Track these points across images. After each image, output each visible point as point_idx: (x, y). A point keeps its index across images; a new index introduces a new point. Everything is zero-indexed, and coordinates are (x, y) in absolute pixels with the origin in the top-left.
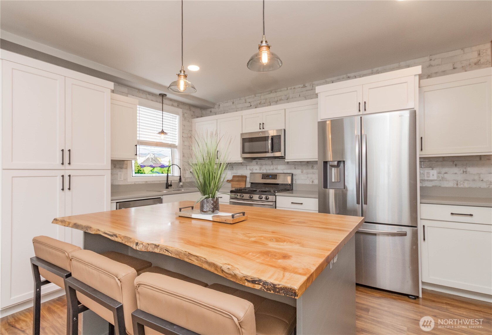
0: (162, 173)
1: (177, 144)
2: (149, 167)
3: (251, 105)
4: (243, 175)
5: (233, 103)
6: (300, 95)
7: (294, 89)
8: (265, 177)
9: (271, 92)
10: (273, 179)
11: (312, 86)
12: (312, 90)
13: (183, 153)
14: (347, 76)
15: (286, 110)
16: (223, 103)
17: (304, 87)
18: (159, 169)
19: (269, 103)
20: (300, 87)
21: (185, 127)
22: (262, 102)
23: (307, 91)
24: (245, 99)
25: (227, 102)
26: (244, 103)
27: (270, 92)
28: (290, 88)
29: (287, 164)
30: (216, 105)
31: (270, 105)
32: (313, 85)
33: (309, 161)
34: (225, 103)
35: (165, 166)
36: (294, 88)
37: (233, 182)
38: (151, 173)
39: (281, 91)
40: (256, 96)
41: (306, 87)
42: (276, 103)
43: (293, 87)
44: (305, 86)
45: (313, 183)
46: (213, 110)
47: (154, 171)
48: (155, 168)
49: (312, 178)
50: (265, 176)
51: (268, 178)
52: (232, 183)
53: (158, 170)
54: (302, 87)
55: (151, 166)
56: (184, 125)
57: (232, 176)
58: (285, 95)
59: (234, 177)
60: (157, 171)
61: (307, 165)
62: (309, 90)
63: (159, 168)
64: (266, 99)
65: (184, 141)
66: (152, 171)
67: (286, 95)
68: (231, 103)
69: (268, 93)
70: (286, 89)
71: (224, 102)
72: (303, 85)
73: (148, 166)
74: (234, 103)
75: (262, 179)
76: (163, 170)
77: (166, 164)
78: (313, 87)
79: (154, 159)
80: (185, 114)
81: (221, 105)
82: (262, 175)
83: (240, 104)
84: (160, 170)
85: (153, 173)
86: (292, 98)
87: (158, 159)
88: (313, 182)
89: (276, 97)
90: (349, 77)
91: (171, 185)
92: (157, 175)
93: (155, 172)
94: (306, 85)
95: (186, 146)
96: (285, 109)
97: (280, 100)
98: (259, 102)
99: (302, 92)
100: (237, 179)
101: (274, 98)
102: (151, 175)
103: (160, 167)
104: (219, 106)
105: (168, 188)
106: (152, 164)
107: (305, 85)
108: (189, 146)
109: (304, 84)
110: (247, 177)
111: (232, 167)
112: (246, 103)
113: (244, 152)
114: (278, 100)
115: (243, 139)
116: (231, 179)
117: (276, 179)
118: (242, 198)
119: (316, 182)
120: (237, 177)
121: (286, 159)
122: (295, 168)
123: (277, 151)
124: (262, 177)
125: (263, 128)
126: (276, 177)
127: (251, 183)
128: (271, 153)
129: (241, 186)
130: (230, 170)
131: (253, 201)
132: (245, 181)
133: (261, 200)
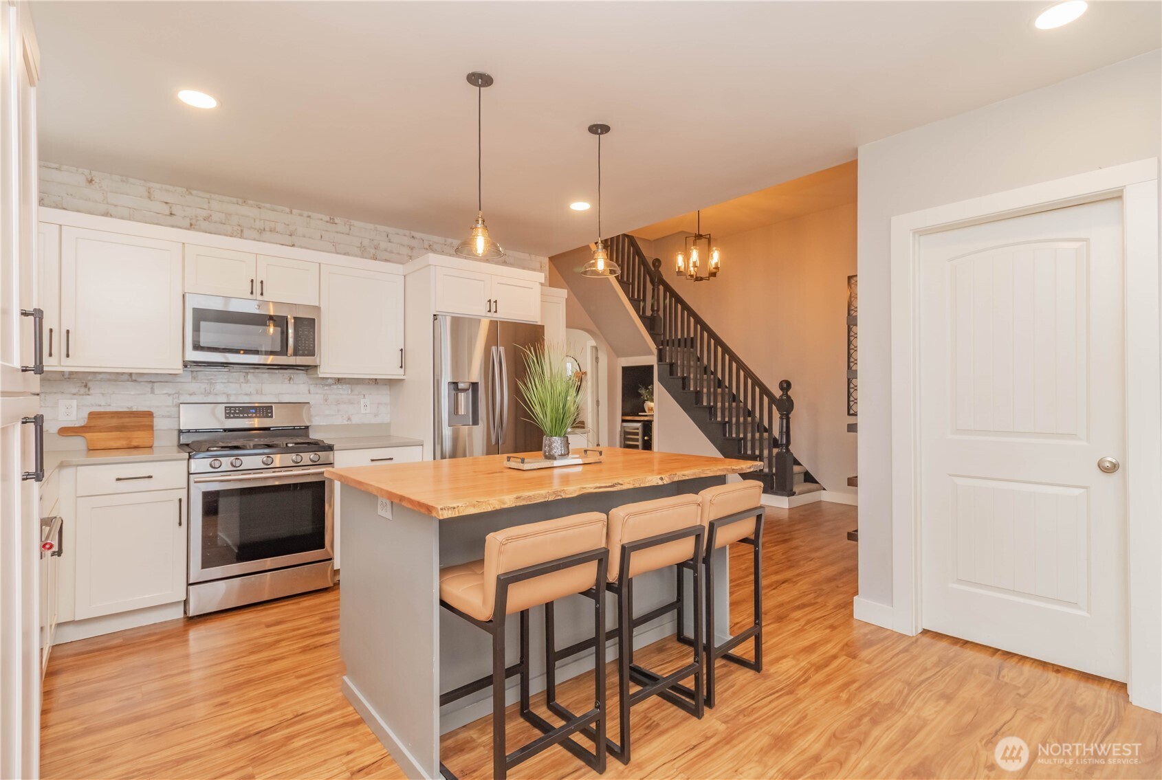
3: (173, 213)
4: (134, 409)
5: (91, 181)
6: (321, 236)
7: (308, 219)
8: (235, 413)
9: (245, 202)
10: (264, 417)
11: (348, 227)
12: (348, 234)
15: (321, 265)
19: (239, 228)
20: (321, 220)
22: (213, 219)
23: (337, 232)
24: (149, 188)
25: (58, 169)
26: (141, 197)
27: (240, 201)
28: (299, 212)
29: (290, 383)
31: (241, 235)
32: (350, 226)
33: (341, 378)
36: (309, 217)
37: (95, 434)
39: (274, 210)
40: (190, 194)
41: (335, 224)
42: (260, 233)
43: (306, 214)
44: (333, 222)
45: (350, 423)
49: (347, 412)
50: (235, 411)
51: (245, 415)
52: (89, 435)
54: (327, 222)
57: (86, 416)
58: (285, 224)
59: (94, 415)
62: (343, 233)
64: (228, 214)
67: (288, 225)
69: (234, 200)
70: (289, 212)
72: (330, 219)
74: (96, 185)
75: (226, 417)
78: (350, 229)
82: (226, 407)
83: (126, 194)
86: (304, 236)
88: (349, 419)
89: (260, 220)
94: (336, 221)
97: (271, 231)
98: (204, 213)
99: (327, 231)
100: (114, 422)
101: (255, 220)
107: (333, 219)
109: (332, 217)
110: (154, 415)
111: (86, 386)
112: (152, 200)
113: (197, 347)
114: (267, 229)
115: (196, 311)
116: (81, 422)
117: (272, 417)
118: (238, 469)
119: (356, 420)
120: (113, 417)
121: (321, 371)
122: (309, 391)
123: (306, 352)
124: (226, 413)
125: (262, 294)
126: (272, 413)
127: (180, 432)
128: (291, 356)
129: (135, 444)
130: (74, 394)
131: (277, 470)
132: (150, 428)
133: (297, 465)
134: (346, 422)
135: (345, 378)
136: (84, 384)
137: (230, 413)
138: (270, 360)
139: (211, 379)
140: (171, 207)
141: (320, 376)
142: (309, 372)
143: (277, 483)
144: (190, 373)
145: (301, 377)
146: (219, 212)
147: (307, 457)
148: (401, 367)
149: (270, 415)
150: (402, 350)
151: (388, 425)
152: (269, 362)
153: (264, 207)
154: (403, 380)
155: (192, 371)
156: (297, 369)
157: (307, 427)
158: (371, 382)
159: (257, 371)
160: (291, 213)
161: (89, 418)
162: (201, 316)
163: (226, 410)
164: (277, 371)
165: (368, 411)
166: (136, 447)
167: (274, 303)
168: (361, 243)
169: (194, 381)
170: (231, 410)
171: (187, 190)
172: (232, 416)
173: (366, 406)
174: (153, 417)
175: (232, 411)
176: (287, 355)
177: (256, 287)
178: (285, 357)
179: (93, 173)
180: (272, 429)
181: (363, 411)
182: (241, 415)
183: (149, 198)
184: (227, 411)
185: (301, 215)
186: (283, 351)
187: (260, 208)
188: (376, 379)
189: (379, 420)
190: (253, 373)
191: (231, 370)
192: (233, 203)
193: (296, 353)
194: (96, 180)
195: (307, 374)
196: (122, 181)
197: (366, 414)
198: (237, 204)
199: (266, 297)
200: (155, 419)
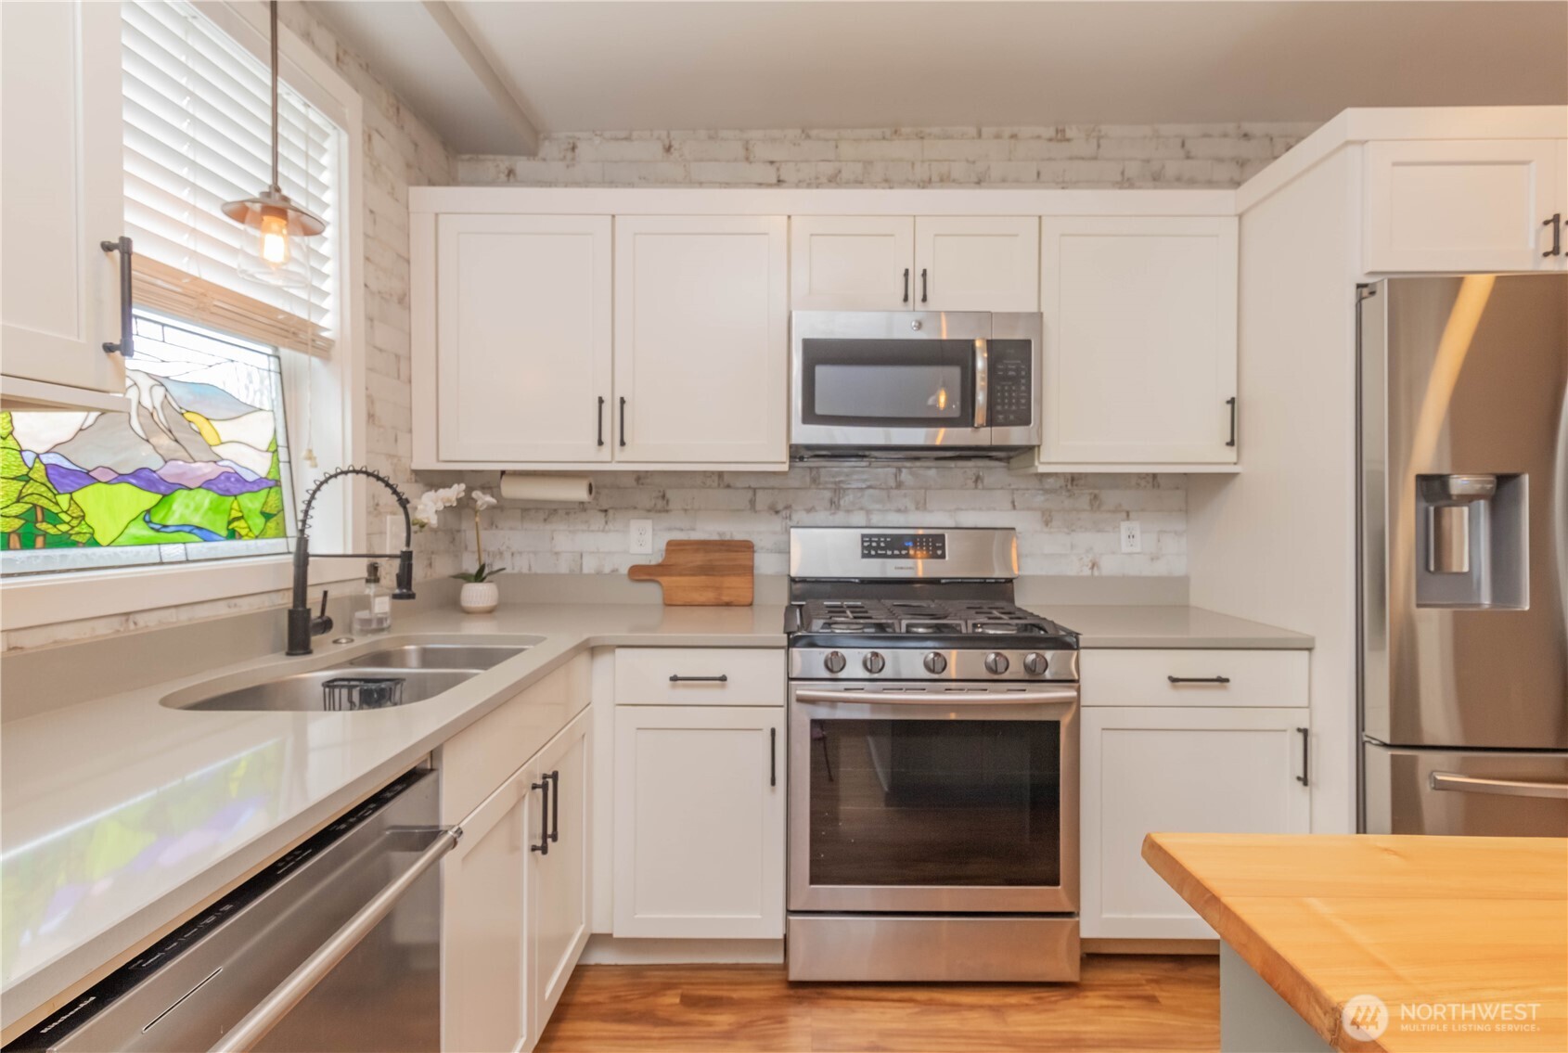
0: (233, 535)
1: (329, 323)
2: (125, 489)
3: (782, 178)
4: (727, 537)
5: (668, 149)
6: (1039, 174)
7: (1013, 141)
8: (878, 547)
9: (896, 132)
10: (930, 557)
11: (1094, 142)
12: (1095, 158)
13: (370, 400)
14: (1239, 127)
15: (1043, 218)
16: (597, 140)
17: (1060, 141)
18: (206, 503)
20: (1039, 137)
21: (375, 222)
22: (845, 175)
23: (1071, 158)
24: (747, 142)
25: (628, 139)
26: (736, 160)
27: (888, 132)
28: (993, 130)
29: (976, 488)
30: (546, 138)
32: (1099, 138)
33: (1080, 474)
34: (617, 139)
35: (250, 477)
36: (1014, 136)
37: (674, 578)
38: (146, 532)
39: (948, 137)
40: (808, 137)
41: (1068, 140)
43: (1007, 131)
44: (1061, 137)
45: (1096, 573)
46: (522, 165)
47: (173, 520)
48: (180, 496)
49: (1091, 549)
50: (878, 542)
51: (896, 552)
52: (664, 580)
53: (197, 509)
54: (1050, 140)
55: (144, 479)
56: (372, 212)
57: (663, 546)
58: (967, 161)
59: (673, 547)
60: (196, 521)
61: (1069, 491)
62: (1082, 158)
63: (206, 498)
64: (871, 162)
65: (371, 320)
66: (157, 518)
67: (974, 162)
68: (657, 148)
69: (878, 132)
70: (972, 131)
71: (607, 134)
72: (1057, 131)
73: (121, 478)
74: (675, 154)
75: (864, 556)
76: (235, 514)
77: (256, 465)
78: (1099, 146)
79: (160, 417)
80: (376, 137)
81: (582, 147)
82: (863, 536)
83: (716, 160)
84: (214, 509)
85: (162, 536)
86: (1004, 180)
87: (199, 423)
88: (1094, 565)
89: (923, 161)
90: (1246, 135)
91: (326, 625)
92: (198, 548)
93: (180, 528)
94: (1069, 134)
95: (381, 350)
96: (1040, 217)
97: (942, 180)
99: (1050, 159)
100: (699, 559)
101: (913, 164)
102: (150, 553)
103: (208, 485)
104: (573, 148)
105: (306, 649)
106: (146, 457)
107: (1064, 131)
108: (398, 357)
109: (1060, 128)
110: (755, 548)
111: (664, 497)
112: (751, 163)
113: (810, 416)
114: (935, 178)
115: (809, 345)
116: (656, 559)
117: (943, 556)
118: (876, 676)
119: (1109, 566)
120: (697, 551)
121: (1042, 460)
122: (1013, 502)
123: (1012, 417)
124: (863, 548)
125: (924, 299)
126: (943, 548)
127: (793, 580)
128: (982, 426)
129: (726, 599)
130: (649, 511)
131: (953, 685)
132: (749, 570)
133: (995, 676)
134: (1087, 572)
135: (1086, 475)
136: (661, 494)
137: (869, 548)
138: (941, 436)
139: (840, 482)
140: (778, 169)
141: (1042, 469)
142: (1014, 462)
143: (953, 716)
144: (808, 471)
145: (995, 473)
146: (854, 161)
147: (1017, 659)
148: (1231, 443)
149: (939, 552)
150: (1232, 402)
151: (1183, 582)
152: (938, 442)
153: (930, 134)
154: (1233, 475)
155: (811, 468)
156: (990, 458)
157: (1010, 581)
158: (1143, 483)
159: (918, 464)
160: (980, 135)
161: (667, 550)
162: (820, 354)
163: (863, 542)
164: (952, 464)
165: (1138, 549)
166: (728, 604)
167: (948, 313)
168: (1123, 173)
169: (813, 486)
170: (871, 541)
171: (803, 131)
172: (873, 553)
173: (1131, 536)
174: (754, 552)
175: (874, 544)
176: (972, 425)
177: (915, 286)
178: (969, 429)
179: (673, 134)
180: (943, 581)
181: (1125, 548)
182: (889, 553)
183: (747, 159)
184: (866, 544)
185: (998, 137)
186: (965, 417)
187: (922, 138)
188: (1155, 476)
189: (1160, 569)
190: (911, 468)
191: (874, 464)
192: (877, 139)
193: (991, 422)
194: (676, 144)
195: (1009, 469)
196: (711, 138)
197: (1130, 554)
198: (884, 138)
199: (934, 304)
200: (756, 555)
